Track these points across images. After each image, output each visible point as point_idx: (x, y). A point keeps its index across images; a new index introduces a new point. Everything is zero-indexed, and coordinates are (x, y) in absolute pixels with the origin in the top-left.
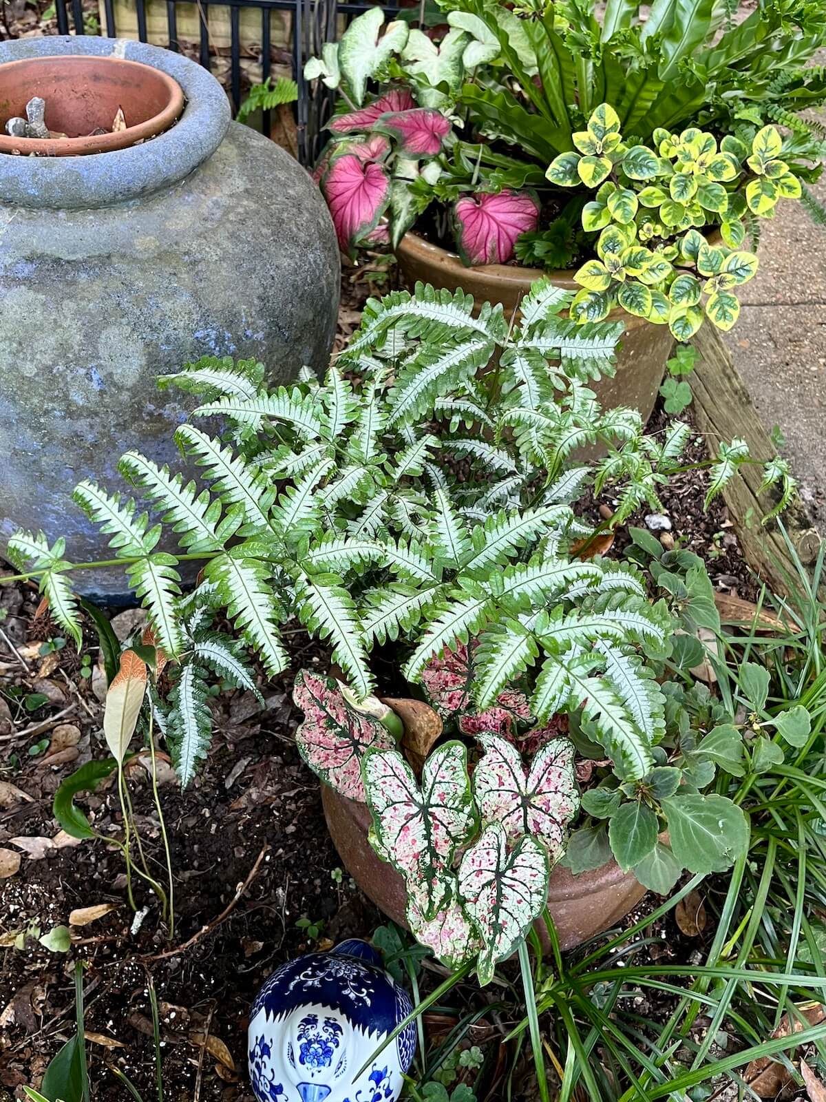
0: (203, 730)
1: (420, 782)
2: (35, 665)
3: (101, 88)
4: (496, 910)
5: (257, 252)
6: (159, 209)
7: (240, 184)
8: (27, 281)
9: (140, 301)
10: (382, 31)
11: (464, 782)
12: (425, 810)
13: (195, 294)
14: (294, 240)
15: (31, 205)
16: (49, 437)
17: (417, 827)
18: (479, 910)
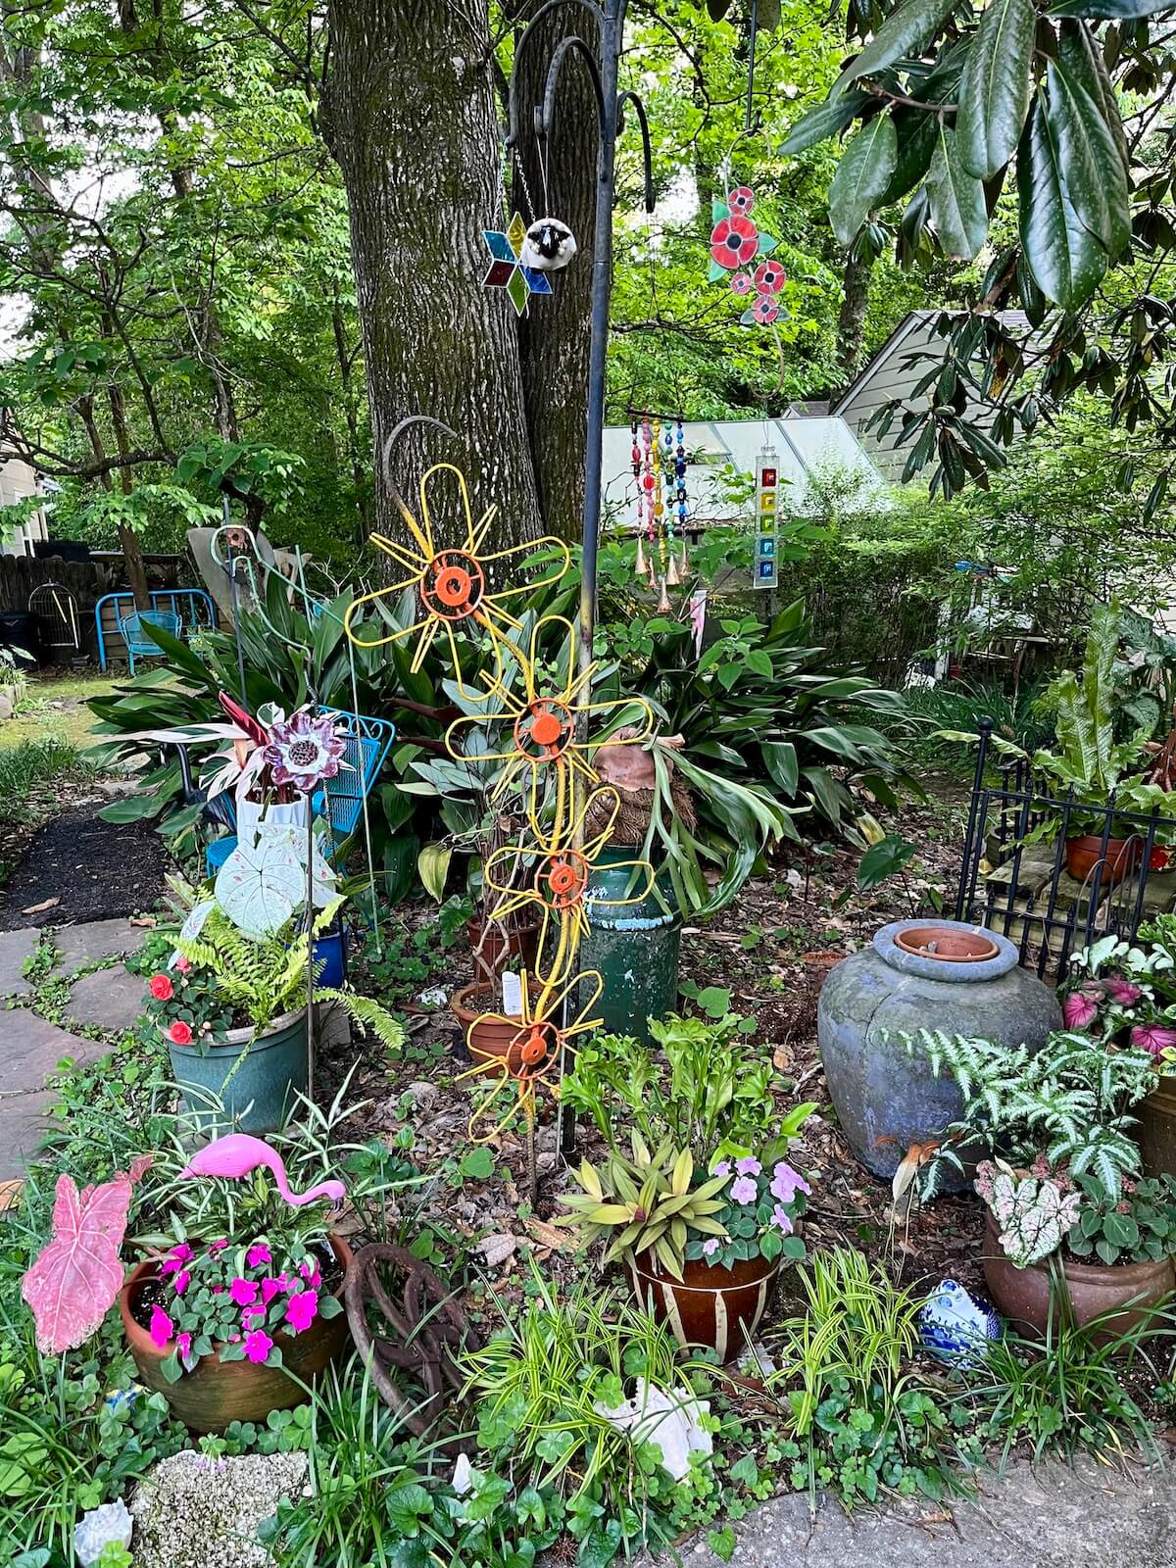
0: (936, 1184)
1: (1016, 1190)
2: (857, 1199)
3: (965, 944)
4: (1035, 1241)
5: (1014, 1016)
6: (975, 990)
7: (1016, 990)
8: (912, 1003)
9: (956, 1020)
10: (1116, 946)
11: (1034, 1194)
12: (1016, 1201)
13: (980, 1023)
14: (1035, 1018)
15: (922, 976)
16: (902, 1067)
17: (1011, 1206)
18: (1029, 1236)
